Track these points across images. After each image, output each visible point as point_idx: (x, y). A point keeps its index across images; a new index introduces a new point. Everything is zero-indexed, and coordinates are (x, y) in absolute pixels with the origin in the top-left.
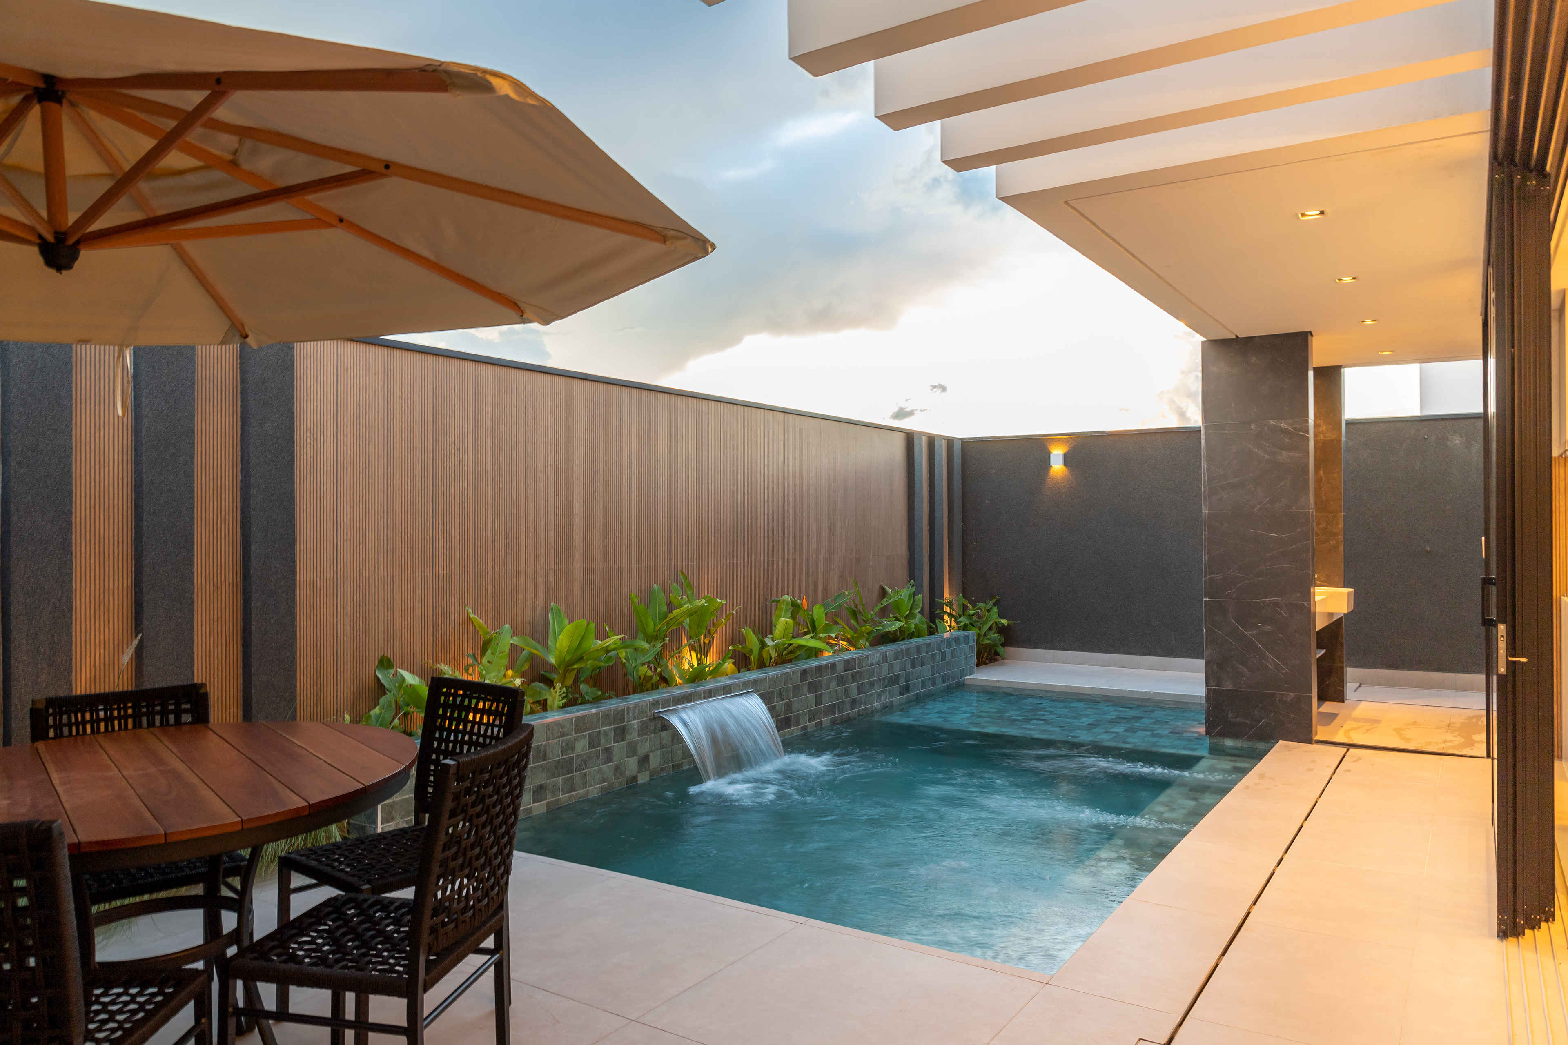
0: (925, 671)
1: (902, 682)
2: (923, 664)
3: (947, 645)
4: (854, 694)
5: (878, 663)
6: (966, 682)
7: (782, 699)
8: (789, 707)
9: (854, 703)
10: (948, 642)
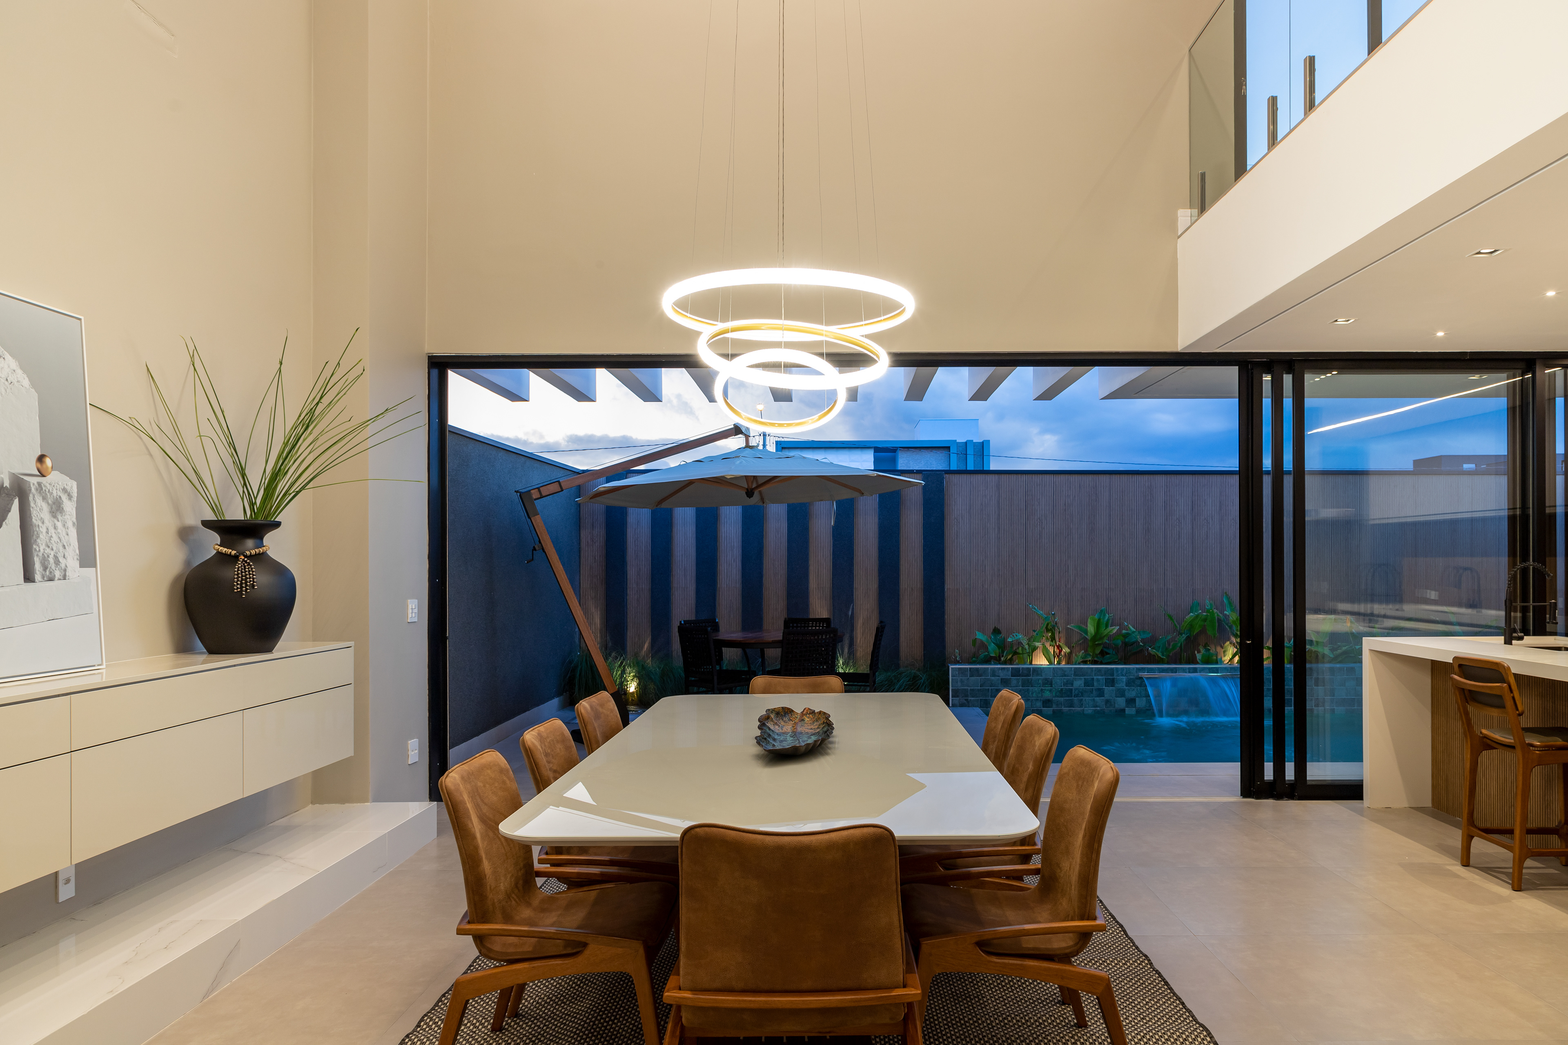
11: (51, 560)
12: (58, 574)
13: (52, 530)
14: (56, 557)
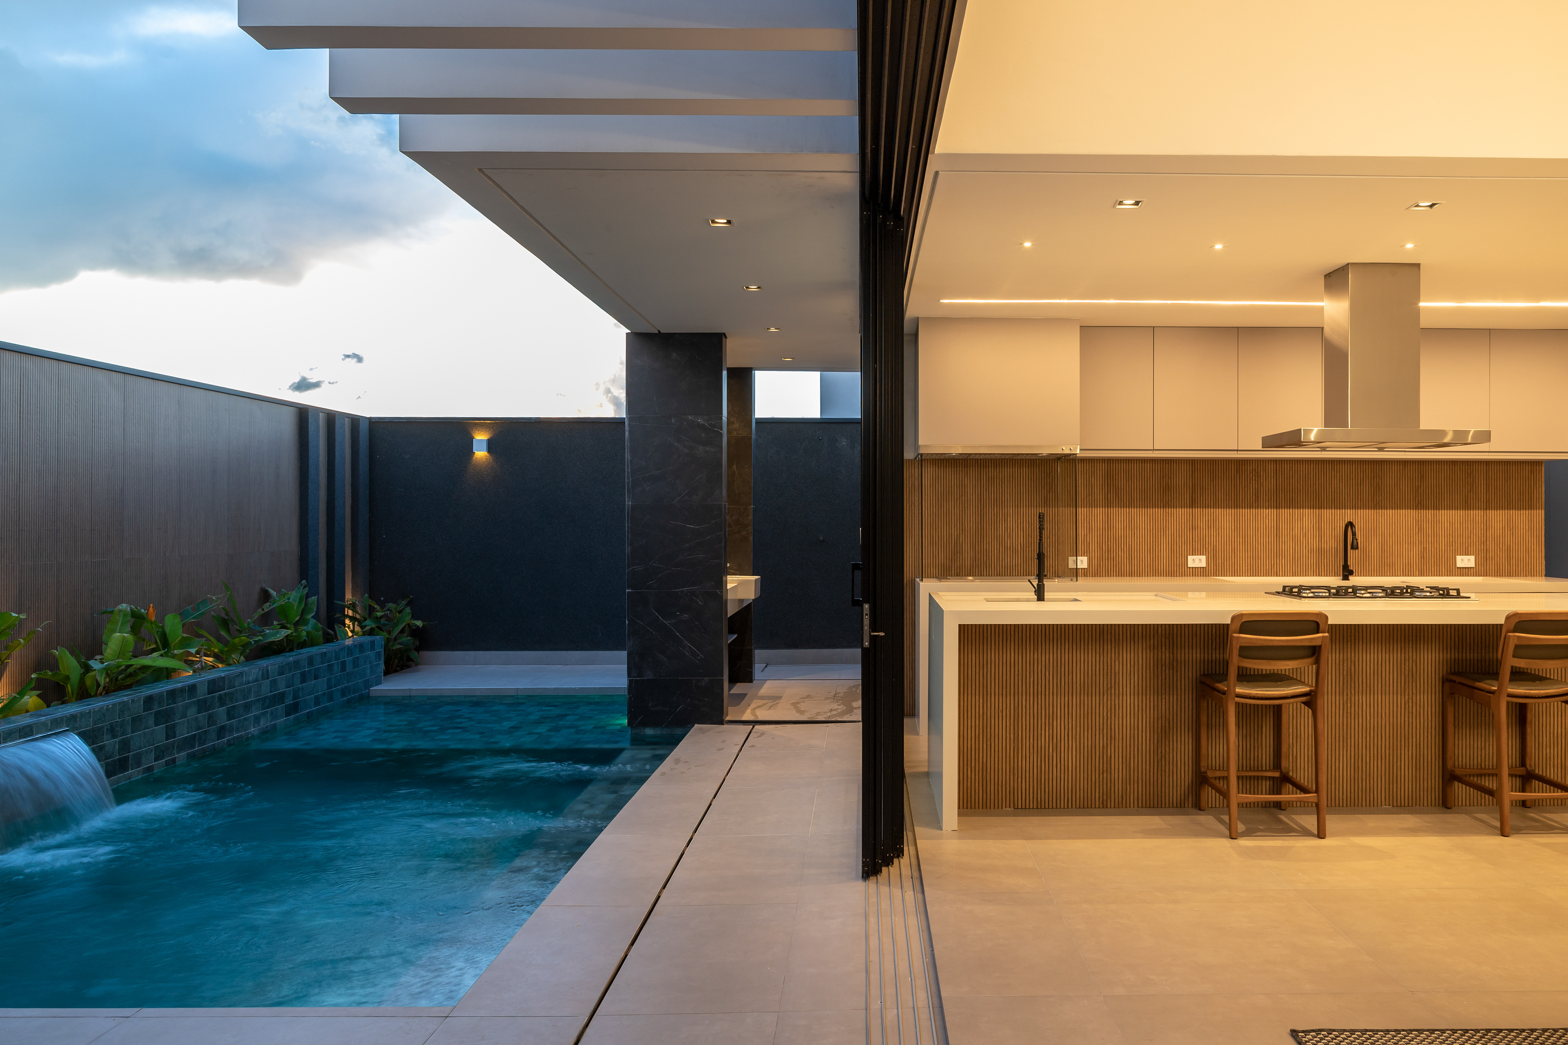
0: (321, 686)
1: (289, 701)
2: (316, 677)
3: (348, 654)
4: (222, 719)
5: (256, 680)
6: (372, 694)
7: (114, 737)
8: (125, 745)
9: (222, 731)
10: (350, 650)
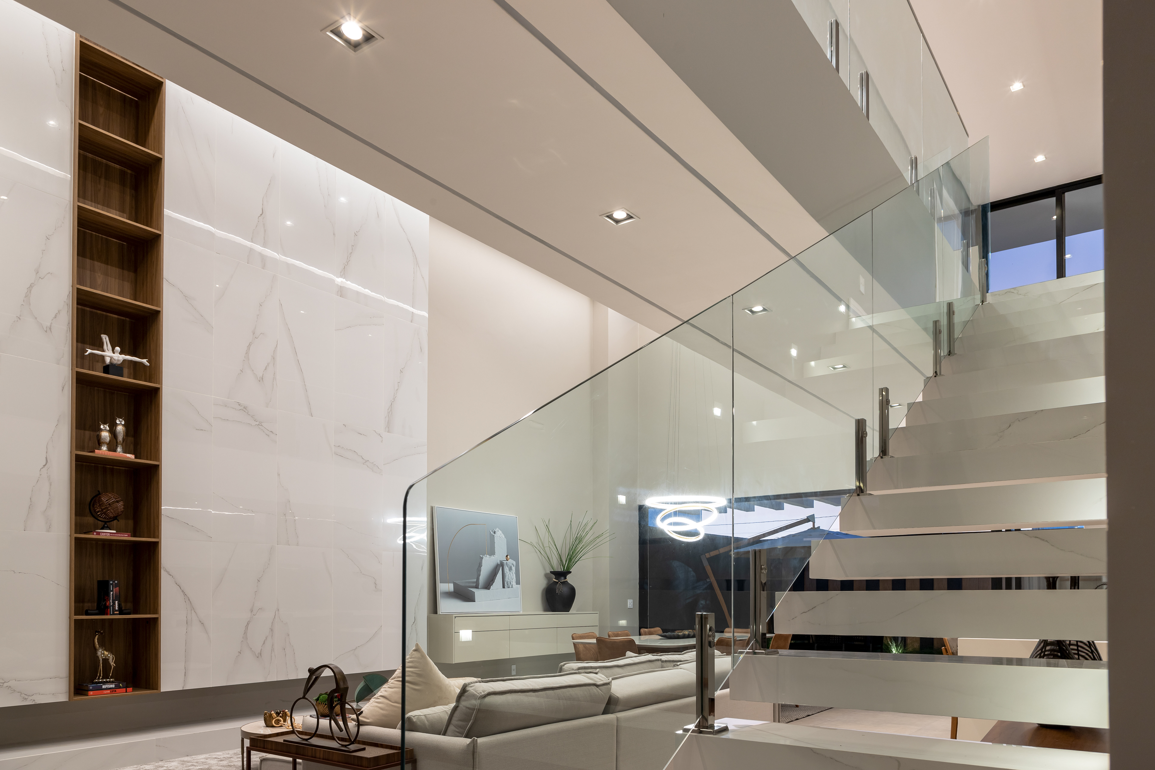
11: (509, 583)
12: (510, 586)
13: (509, 575)
14: (510, 582)
